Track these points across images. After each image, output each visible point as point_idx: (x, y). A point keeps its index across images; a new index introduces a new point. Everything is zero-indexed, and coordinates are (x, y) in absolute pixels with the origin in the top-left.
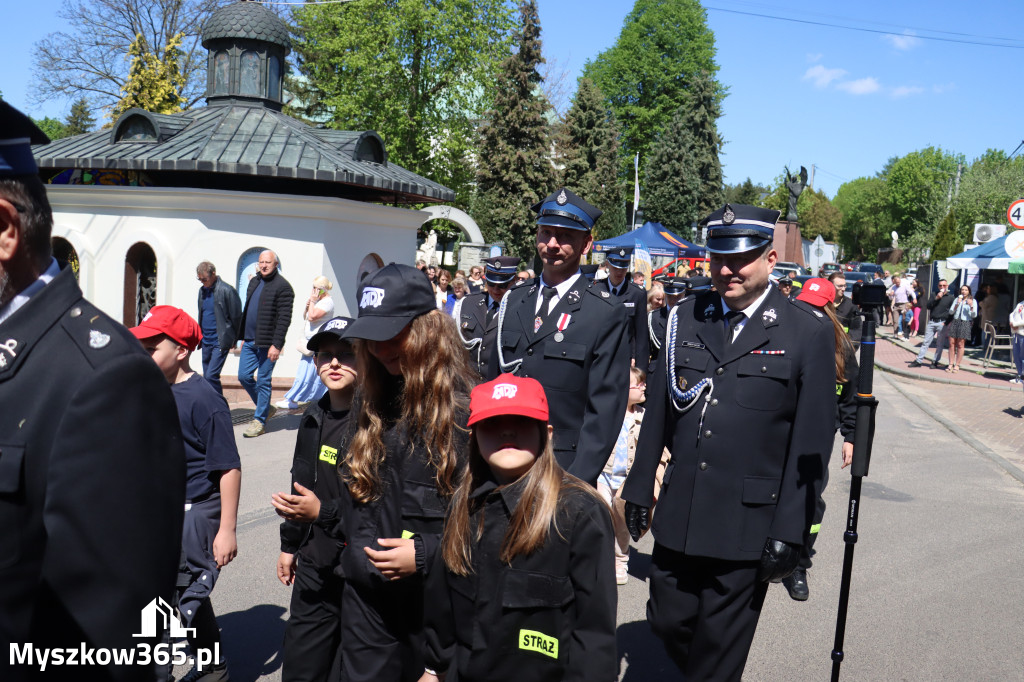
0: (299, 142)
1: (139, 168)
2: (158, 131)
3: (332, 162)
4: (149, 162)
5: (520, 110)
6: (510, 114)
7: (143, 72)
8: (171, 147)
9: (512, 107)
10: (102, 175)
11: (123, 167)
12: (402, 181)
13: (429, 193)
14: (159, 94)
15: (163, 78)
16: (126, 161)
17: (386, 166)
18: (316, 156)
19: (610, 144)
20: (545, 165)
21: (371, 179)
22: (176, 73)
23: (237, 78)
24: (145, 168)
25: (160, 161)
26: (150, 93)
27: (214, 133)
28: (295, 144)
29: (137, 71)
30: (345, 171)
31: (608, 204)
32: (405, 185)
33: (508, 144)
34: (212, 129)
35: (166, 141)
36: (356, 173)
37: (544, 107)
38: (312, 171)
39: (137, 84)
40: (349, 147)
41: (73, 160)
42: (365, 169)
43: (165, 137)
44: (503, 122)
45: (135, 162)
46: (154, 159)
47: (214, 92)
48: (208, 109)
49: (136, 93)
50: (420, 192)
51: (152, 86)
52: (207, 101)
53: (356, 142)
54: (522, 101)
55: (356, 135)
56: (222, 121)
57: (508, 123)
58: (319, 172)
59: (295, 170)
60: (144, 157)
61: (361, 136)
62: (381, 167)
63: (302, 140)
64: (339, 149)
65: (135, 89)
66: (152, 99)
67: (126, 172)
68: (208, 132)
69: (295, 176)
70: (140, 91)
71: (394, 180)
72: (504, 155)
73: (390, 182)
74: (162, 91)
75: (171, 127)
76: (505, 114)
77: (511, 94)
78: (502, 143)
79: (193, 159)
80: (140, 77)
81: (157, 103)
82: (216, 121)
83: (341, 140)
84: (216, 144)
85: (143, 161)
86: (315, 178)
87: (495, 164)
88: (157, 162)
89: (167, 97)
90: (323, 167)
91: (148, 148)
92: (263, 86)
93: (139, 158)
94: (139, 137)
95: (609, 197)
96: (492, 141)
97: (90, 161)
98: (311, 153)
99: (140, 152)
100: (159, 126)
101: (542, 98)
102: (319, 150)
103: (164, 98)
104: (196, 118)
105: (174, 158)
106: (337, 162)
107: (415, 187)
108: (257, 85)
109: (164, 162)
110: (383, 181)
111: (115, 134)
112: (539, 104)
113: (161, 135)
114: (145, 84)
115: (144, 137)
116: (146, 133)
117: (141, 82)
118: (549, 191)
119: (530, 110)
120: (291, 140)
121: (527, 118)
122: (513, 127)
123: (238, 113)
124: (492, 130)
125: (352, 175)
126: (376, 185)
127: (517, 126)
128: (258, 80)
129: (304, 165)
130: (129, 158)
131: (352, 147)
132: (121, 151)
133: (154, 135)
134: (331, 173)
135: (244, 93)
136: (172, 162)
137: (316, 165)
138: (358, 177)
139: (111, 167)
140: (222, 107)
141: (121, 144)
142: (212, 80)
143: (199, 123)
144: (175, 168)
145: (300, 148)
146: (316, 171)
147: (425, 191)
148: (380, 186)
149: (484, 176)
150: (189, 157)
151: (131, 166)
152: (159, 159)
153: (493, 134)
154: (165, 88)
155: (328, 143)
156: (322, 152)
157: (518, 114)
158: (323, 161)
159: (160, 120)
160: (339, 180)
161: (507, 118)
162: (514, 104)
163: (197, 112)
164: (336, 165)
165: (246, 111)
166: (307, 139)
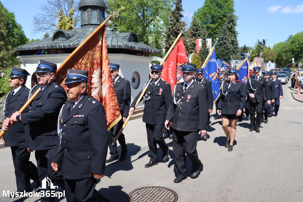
0: (110, 37)
1: (61, 48)
2: (66, 36)
3: (121, 42)
4: (64, 46)
5: (177, 26)
6: (174, 28)
7: (62, 20)
8: (71, 40)
9: (174, 25)
10: (50, 52)
11: (56, 48)
12: (144, 48)
13: (153, 51)
14: (67, 27)
15: (68, 22)
16: (57, 46)
17: (139, 43)
18: (116, 41)
19: (204, 35)
20: (185, 43)
21: (135, 47)
22: (72, 20)
23: (90, 18)
24: (63, 48)
25: (67, 45)
26: (64, 27)
27: (84, 35)
28: (110, 38)
29: (60, 21)
30: (126, 45)
31: (205, 54)
32: (145, 49)
33: (174, 37)
34: (83, 34)
35: (69, 39)
36: (130, 45)
37: (184, 24)
38: (116, 46)
39: (61, 24)
40: (126, 38)
41: (41, 47)
42: (132, 44)
43: (68, 38)
44: (172, 30)
45: (59, 46)
46: (65, 45)
47: (83, 23)
48: (82, 29)
49: (60, 27)
50: (150, 51)
51: (65, 25)
52: (81, 26)
53: (129, 36)
54: (177, 23)
55: (129, 34)
56: (86, 32)
57: (173, 30)
58: (118, 46)
59: (110, 45)
60: (62, 44)
61: (130, 34)
62: (137, 43)
63: (111, 36)
64: (123, 38)
65: (60, 26)
66: (65, 28)
67: (57, 49)
68: (82, 35)
69: (110, 47)
70: (61, 26)
71: (142, 47)
72: (172, 40)
73: (141, 48)
74: (68, 26)
75: (70, 34)
76: (172, 27)
77: (174, 21)
78: (172, 36)
79: (77, 44)
80: (61, 22)
81: (67, 30)
82: (84, 32)
83: (124, 36)
84: (84, 39)
85: (62, 46)
86: (117, 48)
87: (170, 43)
88: (66, 46)
89: (70, 28)
90: (119, 44)
91: (63, 41)
92: (98, 20)
93: (61, 45)
94: (60, 38)
95: (205, 52)
96: (169, 36)
97: (46, 47)
98: (115, 40)
99: (61, 43)
100: (66, 34)
101: (183, 22)
102: (117, 39)
103: (69, 28)
104: (78, 31)
105: (71, 44)
106: (123, 42)
107: (148, 50)
108: (97, 20)
109: (68, 45)
110: (138, 48)
111: (53, 38)
112: (182, 24)
113: (67, 37)
114: (63, 24)
115: (62, 38)
116: (62, 37)
117: (62, 24)
118: (187, 51)
119: (180, 26)
120: (108, 36)
121: (179, 28)
122: (175, 31)
123: (91, 29)
124: (169, 33)
125: (128, 46)
126: (136, 49)
127: (176, 31)
128: (97, 19)
129: (113, 44)
130: (57, 45)
131: (128, 38)
132: (55, 43)
133: (65, 38)
134: (122, 46)
135: (93, 23)
136: (71, 45)
137: (117, 43)
138: (130, 47)
139: (52, 48)
140: (86, 28)
141: (55, 41)
142: (82, 20)
143: (79, 33)
144: (72, 47)
145: (111, 39)
146: (117, 45)
147: (151, 51)
148: (137, 49)
149: (167, 47)
150: (76, 43)
151: (58, 48)
152: (67, 44)
153: (169, 34)
154: (69, 24)
155: (120, 37)
156: (118, 39)
157: (176, 27)
158: (119, 42)
159: (67, 32)
160: (124, 48)
161: (173, 29)
162: (175, 24)
163: (78, 30)
164: (123, 43)
165: (93, 28)
166: (113, 36)
